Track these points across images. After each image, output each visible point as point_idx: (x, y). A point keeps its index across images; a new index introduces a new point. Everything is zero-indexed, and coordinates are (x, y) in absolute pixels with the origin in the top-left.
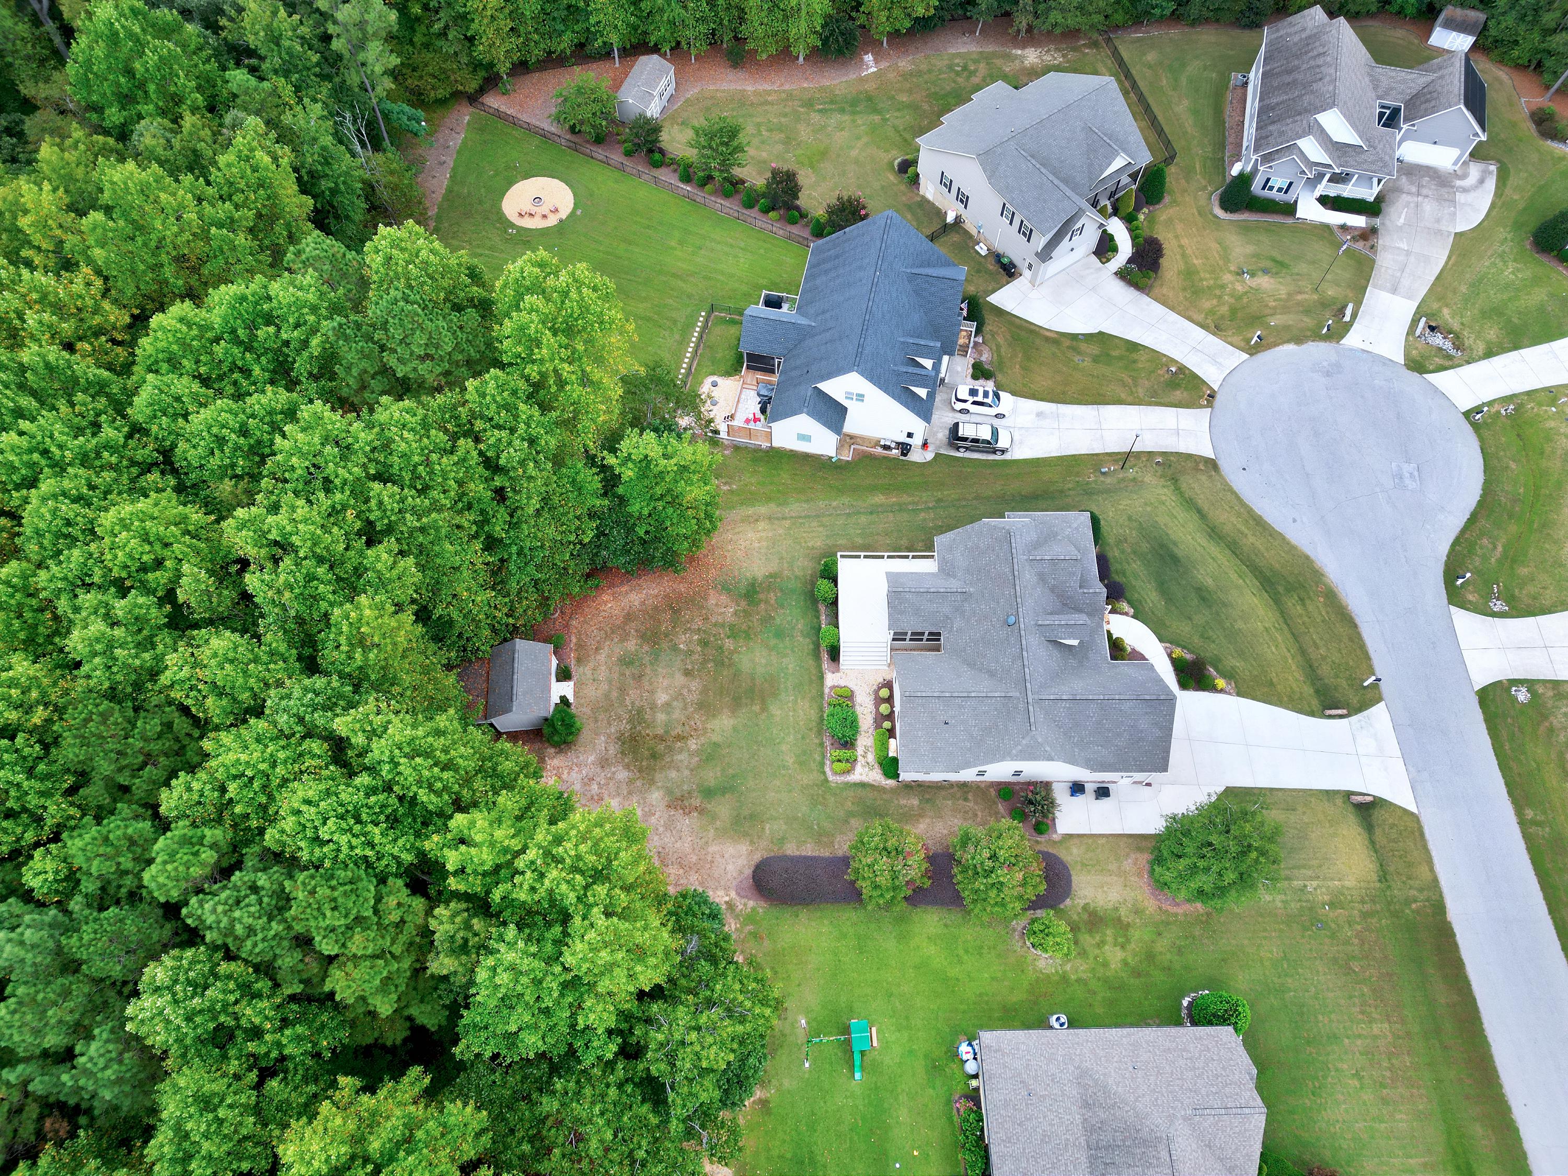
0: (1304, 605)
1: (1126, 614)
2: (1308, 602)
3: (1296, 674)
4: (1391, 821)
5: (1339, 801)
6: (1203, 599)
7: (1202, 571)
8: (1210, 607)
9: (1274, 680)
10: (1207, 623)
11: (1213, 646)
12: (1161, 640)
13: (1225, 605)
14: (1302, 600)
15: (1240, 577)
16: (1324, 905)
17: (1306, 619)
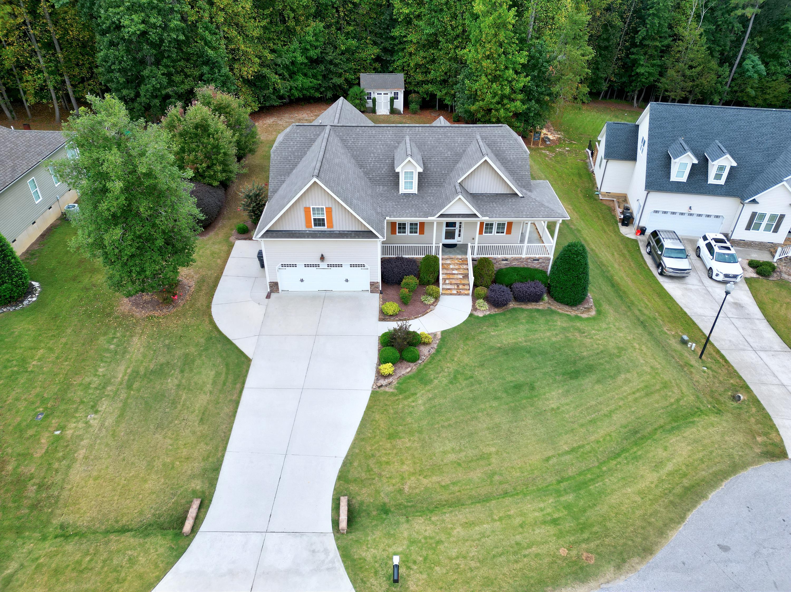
0: (544, 522)
1: (474, 308)
2: (552, 530)
3: (411, 482)
4: (142, 559)
5: (197, 485)
6: (518, 387)
7: (563, 401)
8: (506, 391)
9: (399, 443)
10: (480, 383)
11: (445, 381)
12: (443, 332)
13: (514, 410)
14: (555, 522)
15: (573, 450)
16: (62, 428)
17: (518, 521)
